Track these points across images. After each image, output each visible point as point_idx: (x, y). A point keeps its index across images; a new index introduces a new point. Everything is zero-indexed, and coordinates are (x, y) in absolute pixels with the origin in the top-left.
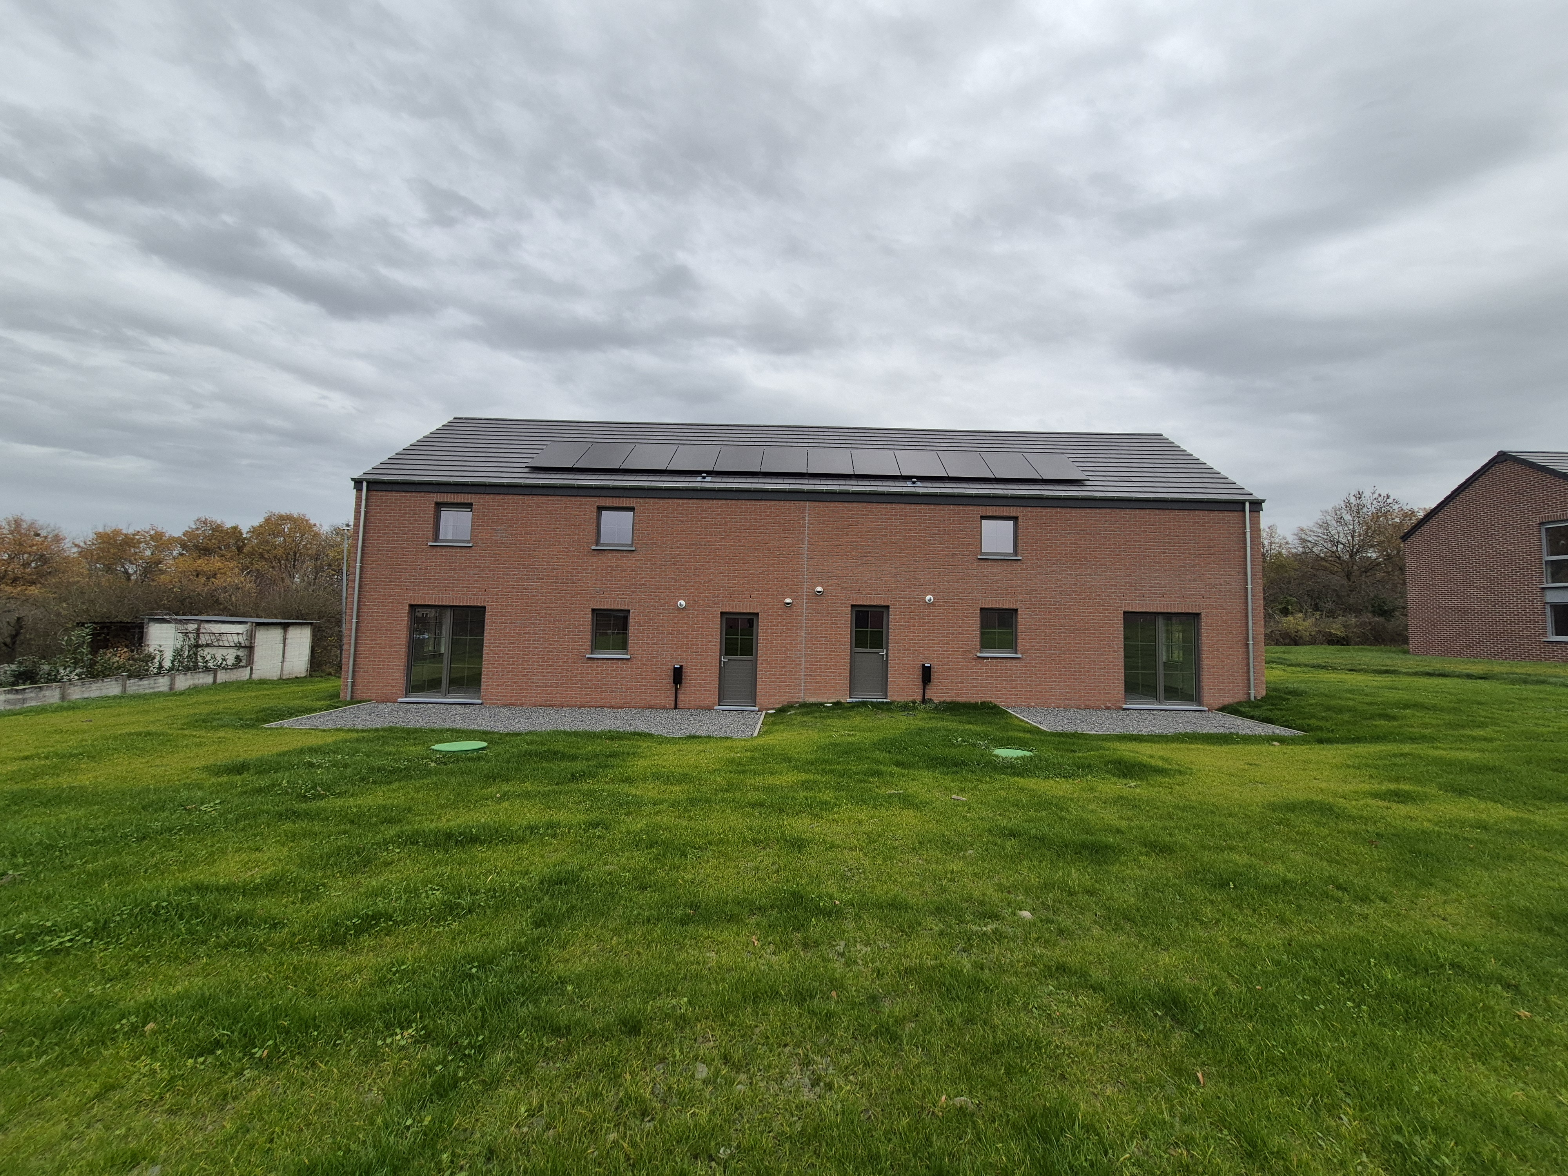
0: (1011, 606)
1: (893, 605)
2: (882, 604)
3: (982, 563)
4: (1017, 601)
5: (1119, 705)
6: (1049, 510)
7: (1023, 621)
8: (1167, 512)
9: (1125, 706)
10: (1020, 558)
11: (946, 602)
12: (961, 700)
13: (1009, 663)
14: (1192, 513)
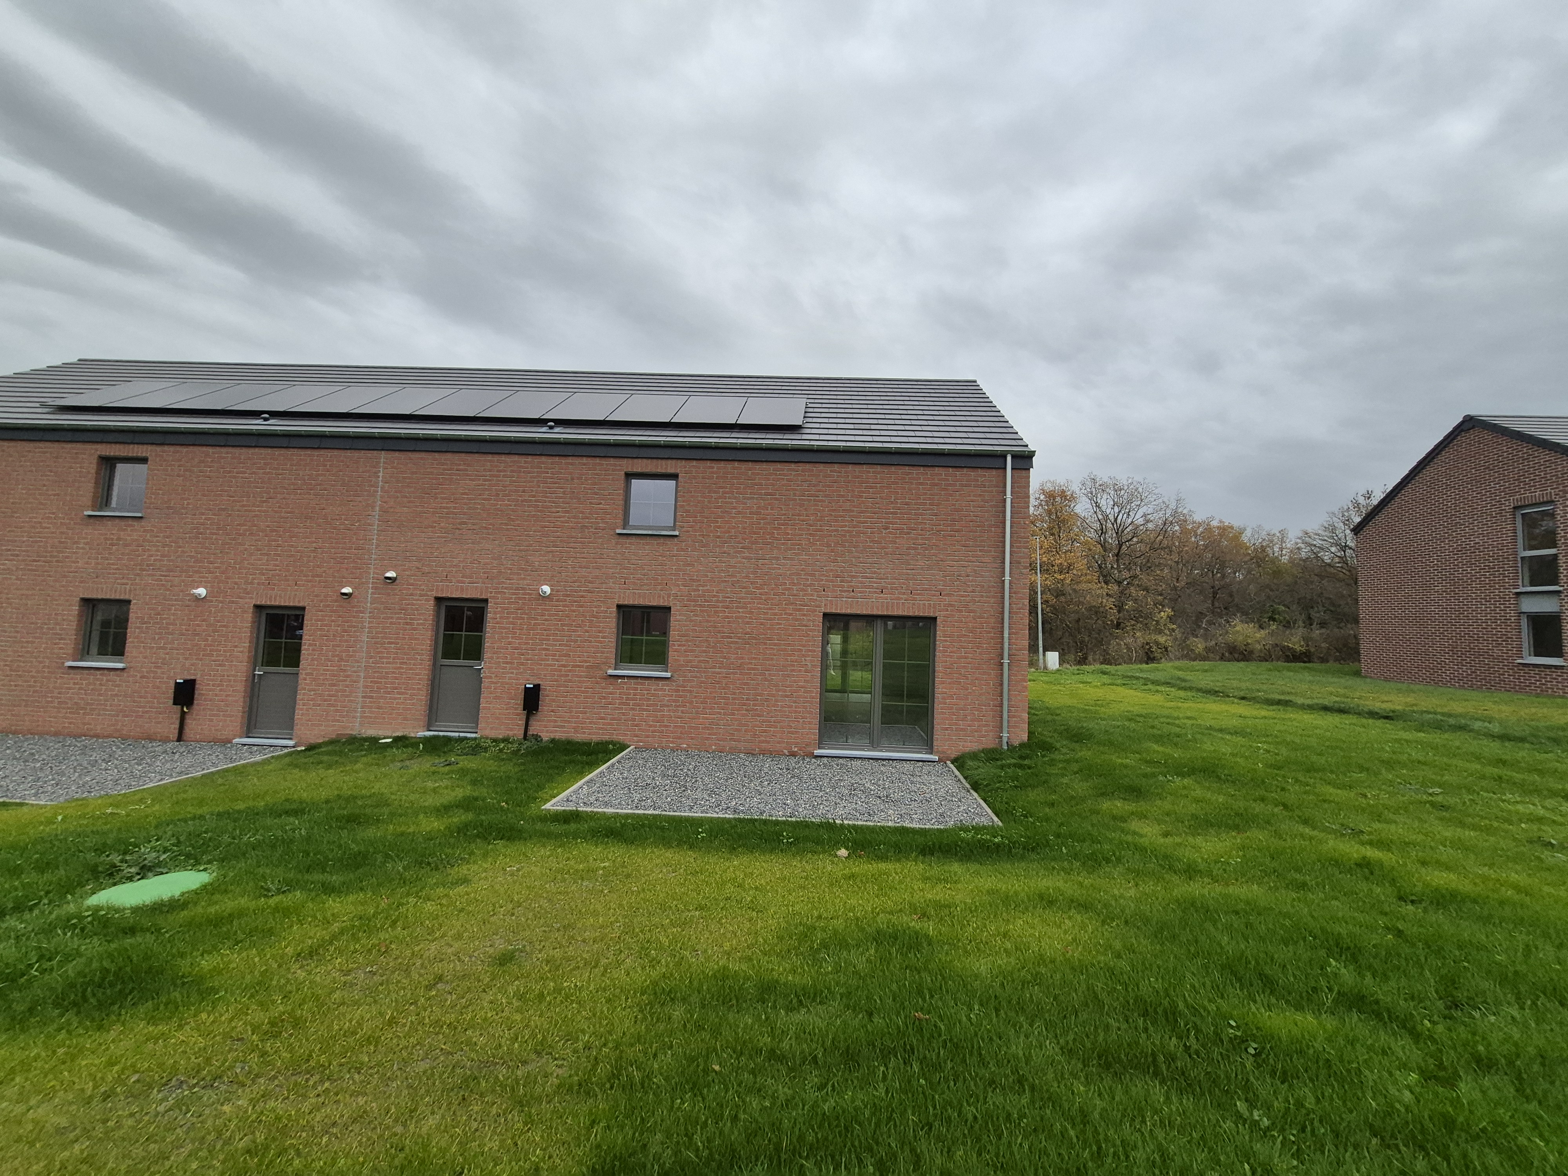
0: (662, 603)
1: (494, 598)
2: (478, 596)
3: (622, 540)
4: (669, 597)
5: (809, 749)
6: (722, 464)
7: (677, 623)
8: (893, 469)
9: (818, 752)
10: (677, 533)
11: (568, 596)
12: (579, 737)
13: (653, 686)
14: (929, 471)
